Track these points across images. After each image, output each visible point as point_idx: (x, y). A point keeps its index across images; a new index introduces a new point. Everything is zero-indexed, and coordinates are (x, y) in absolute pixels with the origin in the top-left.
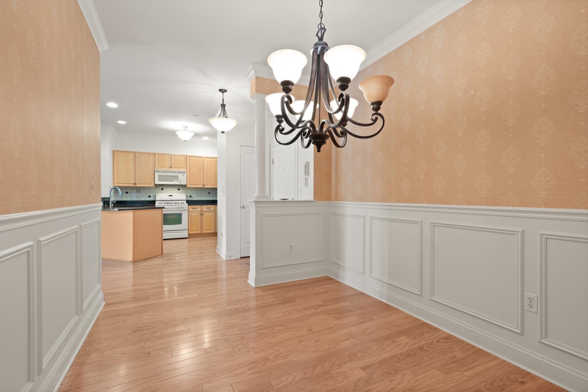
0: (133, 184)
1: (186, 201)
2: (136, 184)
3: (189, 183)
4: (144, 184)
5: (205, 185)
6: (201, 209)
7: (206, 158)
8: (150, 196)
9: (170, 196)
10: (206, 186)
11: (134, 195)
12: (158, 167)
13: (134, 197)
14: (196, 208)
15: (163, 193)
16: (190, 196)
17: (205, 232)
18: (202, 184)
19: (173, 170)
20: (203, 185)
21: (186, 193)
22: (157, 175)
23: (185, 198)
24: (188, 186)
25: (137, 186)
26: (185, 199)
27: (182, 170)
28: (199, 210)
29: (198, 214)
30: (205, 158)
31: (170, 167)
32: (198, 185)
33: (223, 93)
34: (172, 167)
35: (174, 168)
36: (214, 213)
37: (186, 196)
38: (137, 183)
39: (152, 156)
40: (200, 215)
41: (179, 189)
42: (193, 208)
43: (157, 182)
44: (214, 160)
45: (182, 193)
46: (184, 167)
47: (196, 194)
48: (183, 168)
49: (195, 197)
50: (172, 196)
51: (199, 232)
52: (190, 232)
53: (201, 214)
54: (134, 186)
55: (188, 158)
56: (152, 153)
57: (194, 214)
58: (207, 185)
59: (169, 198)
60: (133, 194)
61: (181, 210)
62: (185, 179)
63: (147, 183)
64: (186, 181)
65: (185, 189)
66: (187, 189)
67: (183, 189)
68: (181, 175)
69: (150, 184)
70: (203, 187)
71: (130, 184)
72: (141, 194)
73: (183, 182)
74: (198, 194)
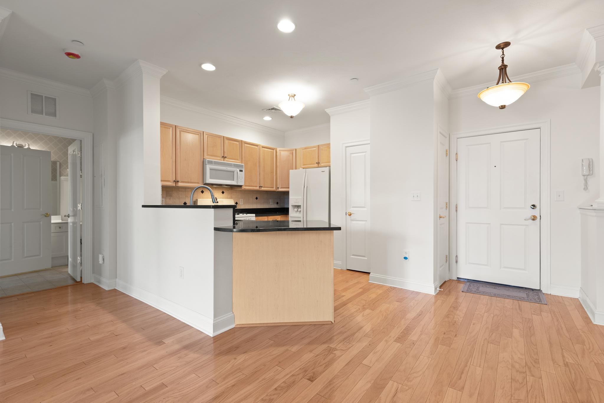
2: (178, 182)
3: (245, 183)
4: (188, 182)
7: (263, 147)
8: (185, 204)
10: (263, 189)
12: (208, 155)
15: (203, 198)
16: (236, 203)
18: (258, 186)
19: (226, 161)
20: (260, 187)
21: (232, 198)
22: (208, 167)
24: (244, 187)
27: (238, 162)
30: (261, 147)
31: (223, 157)
32: (254, 186)
33: (503, 49)
34: (225, 158)
35: (229, 159)
41: (223, 193)
43: (209, 181)
44: (271, 151)
45: (227, 198)
46: (238, 159)
47: (242, 200)
49: (242, 204)
55: (244, 145)
58: (264, 187)
62: (242, 177)
63: (193, 181)
64: (243, 180)
65: (230, 191)
66: (232, 192)
67: (228, 192)
68: (238, 170)
69: (197, 182)
70: (259, 190)
71: (169, 181)
72: (173, 199)
73: (241, 182)
74: (245, 200)
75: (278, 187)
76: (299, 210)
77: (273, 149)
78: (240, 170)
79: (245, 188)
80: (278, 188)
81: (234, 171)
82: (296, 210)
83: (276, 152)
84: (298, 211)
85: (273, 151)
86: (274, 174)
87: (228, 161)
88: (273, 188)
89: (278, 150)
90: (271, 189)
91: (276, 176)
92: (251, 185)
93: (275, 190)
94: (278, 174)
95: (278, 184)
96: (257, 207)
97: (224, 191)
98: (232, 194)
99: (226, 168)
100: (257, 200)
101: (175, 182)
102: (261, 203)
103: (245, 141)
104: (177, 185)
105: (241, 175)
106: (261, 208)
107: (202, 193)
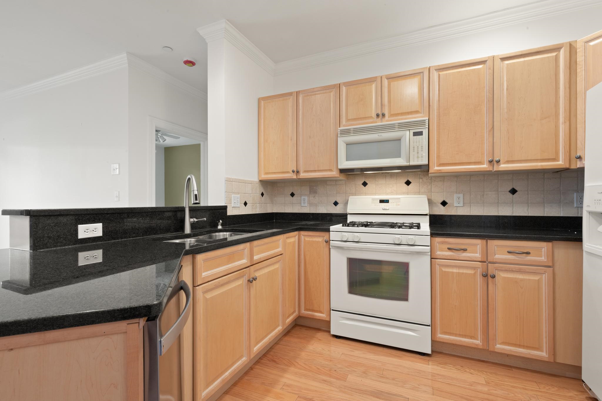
0: (293, 172)
1: (427, 217)
2: (298, 172)
3: (438, 157)
4: (315, 171)
5: (498, 162)
6: (486, 252)
7: (503, 59)
8: (336, 204)
9: (382, 201)
10: (503, 167)
11: (304, 200)
12: (348, 120)
13: (306, 205)
14: (463, 247)
15: (366, 194)
16: (444, 203)
17: (500, 347)
18: (486, 159)
19: (386, 122)
20: (491, 162)
21: (429, 192)
22: (342, 141)
23: (426, 210)
24: (434, 168)
25: (300, 178)
26: (427, 212)
27: (415, 118)
28: (478, 256)
29: (472, 272)
30: (498, 62)
31: (378, 115)
32: (469, 163)
34: (383, 115)
35: (392, 115)
37: (430, 202)
38: (301, 170)
39: (333, 93)
40: (479, 279)
41: (408, 183)
42: (449, 249)
43: (344, 164)
45: (419, 193)
46: (419, 110)
48: (417, 112)
50: (387, 201)
51: (478, 342)
52: (441, 337)
53: (485, 276)
54: (295, 177)
55: (435, 75)
56: (334, 87)
57: (455, 270)
58: (508, 162)
59: (381, 208)
60: (303, 197)
61: (404, 253)
62: (420, 147)
63: (321, 169)
64: (424, 153)
65: (427, 179)
66: (433, 181)
67: (421, 180)
68: (408, 134)
69: (329, 169)
70: (488, 170)
71: (288, 172)
72: (318, 197)
73: (418, 157)
74: (470, 195)
75: (578, 154)
77: (557, 49)
78: (414, 133)
79: (438, 170)
80: (579, 158)
81: (401, 138)
83: (572, 52)
85: (554, 54)
86: (561, 119)
87: (391, 121)
88: (555, 159)
89: (579, 46)
90: (542, 166)
91: (568, 123)
92: (457, 162)
93: (564, 167)
94: (578, 116)
95: (578, 146)
96: (513, 213)
97: (410, 180)
98: (432, 185)
99: (378, 135)
100: (514, 195)
101: (296, 172)
102: (529, 202)
103: (439, 66)
104: (298, 177)
105: (416, 142)
106: (530, 215)
107: (365, 186)
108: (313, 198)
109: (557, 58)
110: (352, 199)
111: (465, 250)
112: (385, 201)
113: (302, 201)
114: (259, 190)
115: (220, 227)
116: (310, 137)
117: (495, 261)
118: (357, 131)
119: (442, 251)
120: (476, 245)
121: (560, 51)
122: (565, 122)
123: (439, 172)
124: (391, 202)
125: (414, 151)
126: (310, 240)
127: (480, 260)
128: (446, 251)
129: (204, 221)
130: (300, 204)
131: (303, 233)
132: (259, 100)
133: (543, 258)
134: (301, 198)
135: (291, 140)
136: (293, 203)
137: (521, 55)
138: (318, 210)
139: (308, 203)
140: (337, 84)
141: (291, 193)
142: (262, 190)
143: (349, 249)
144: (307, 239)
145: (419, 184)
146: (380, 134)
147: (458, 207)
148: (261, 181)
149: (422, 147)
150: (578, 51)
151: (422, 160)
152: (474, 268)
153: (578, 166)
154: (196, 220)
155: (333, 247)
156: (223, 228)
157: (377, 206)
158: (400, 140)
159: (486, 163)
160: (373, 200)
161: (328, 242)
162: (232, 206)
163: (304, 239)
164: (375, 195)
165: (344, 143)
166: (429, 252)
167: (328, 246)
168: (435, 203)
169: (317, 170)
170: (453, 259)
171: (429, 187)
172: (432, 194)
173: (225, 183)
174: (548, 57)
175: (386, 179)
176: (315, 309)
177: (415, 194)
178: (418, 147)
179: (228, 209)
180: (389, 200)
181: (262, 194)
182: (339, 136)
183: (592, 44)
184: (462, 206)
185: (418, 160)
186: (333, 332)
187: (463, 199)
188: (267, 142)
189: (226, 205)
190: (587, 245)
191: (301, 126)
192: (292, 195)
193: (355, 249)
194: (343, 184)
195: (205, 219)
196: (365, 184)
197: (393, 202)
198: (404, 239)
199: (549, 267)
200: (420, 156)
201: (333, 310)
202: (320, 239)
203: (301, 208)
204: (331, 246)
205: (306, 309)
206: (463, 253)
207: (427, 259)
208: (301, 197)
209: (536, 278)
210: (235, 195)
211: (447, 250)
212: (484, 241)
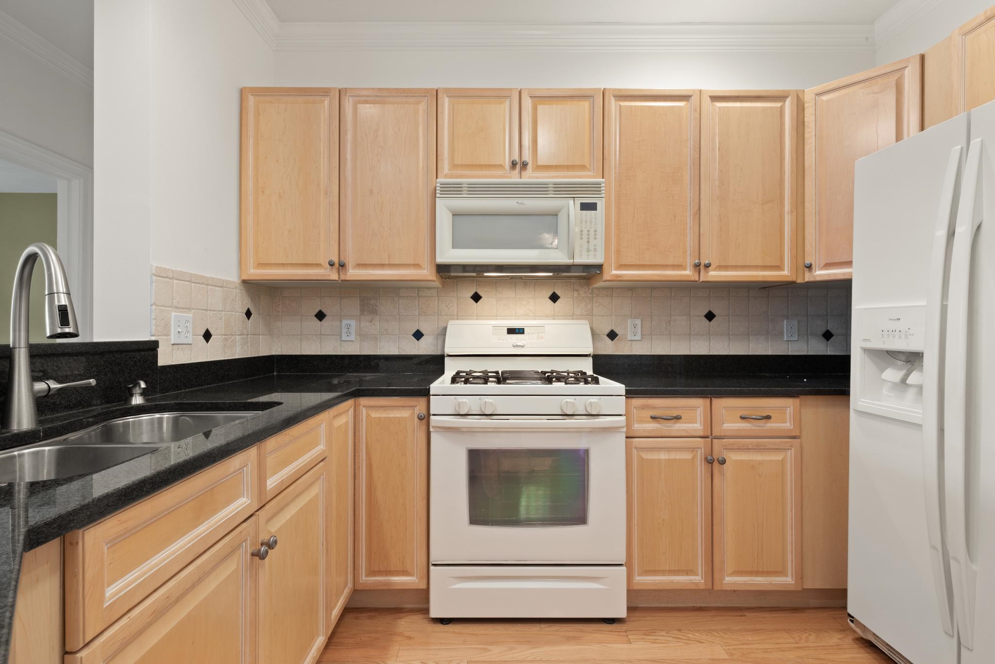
0: (332, 264)
1: (590, 360)
2: (342, 266)
3: (619, 252)
4: (382, 266)
5: (707, 266)
6: (710, 421)
7: (715, 98)
8: (418, 335)
9: (511, 331)
10: (714, 275)
11: (348, 327)
12: (454, 166)
13: (353, 337)
14: (675, 413)
15: (478, 317)
16: (612, 335)
17: (731, 581)
18: (690, 262)
19: (529, 178)
20: (697, 266)
21: (589, 316)
22: (444, 207)
23: (588, 347)
24: (612, 272)
25: (348, 279)
26: (590, 350)
27: (580, 177)
28: (697, 427)
29: (687, 456)
30: (706, 101)
31: (514, 164)
32: (665, 267)
34: (524, 165)
35: (539, 167)
36: (790, 455)
37: (594, 334)
38: (350, 261)
39: (422, 107)
40: (700, 468)
41: (554, 298)
42: (653, 418)
43: (448, 255)
44: (764, 109)
45: (573, 316)
46: (587, 163)
47: (638, 322)
48: (583, 167)
49: (638, 337)
50: (521, 331)
51: (697, 579)
52: (641, 581)
53: (710, 462)
54: (334, 276)
55: (613, 105)
56: (423, 93)
57: (663, 456)
59: (510, 343)
60: (344, 322)
61: (579, 431)
62: (592, 232)
63: (397, 262)
64: (599, 243)
65: (585, 293)
66: (594, 295)
67: (576, 294)
68: (573, 206)
69: (413, 263)
70: (692, 279)
71: (318, 265)
72: (380, 321)
73: (588, 251)
74: (652, 321)
75: (807, 262)
76: (913, 379)
77: (780, 97)
78: (582, 204)
79: (617, 276)
80: (809, 267)
81: (559, 211)
82: (892, 374)
83: (800, 107)
84: (904, 381)
85: (778, 105)
86: (787, 207)
87: (539, 177)
88: (779, 268)
89: (809, 98)
90: (763, 276)
91: (795, 213)
92: (648, 263)
93: (790, 279)
94: (807, 204)
95: (806, 249)
96: (709, 350)
97: (558, 293)
98: (594, 302)
99: (518, 203)
100: (711, 323)
101: (337, 265)
102: (731, 333)
103: (619, 90)
104: (343, 277)
105: (586, 222)
106: (732, 353)
107: (476, 302)
108: (368, 324)
109: (782, 110)
110: (453, 327)
111: (678, 418)
112: (517, 331)
113: (344, 330)
114: (242, 302)
115: (137, 400)
116: (371, 192)
117: (723, 434)
118: (475, 190)
119: (641, 421)
120: (694, 408)
121: (785, 102)
122: (792, 212)
123: (618, 279)
124: (529, 333)
125: (581, 239)
126: (383, 416)
127: (702, 434)
128: (649, 422)
129: (88, 388)
130: (339, 337)
131: (364, 401)
132: (243, 93)
133: (788, 424)
134: (341, 326)
135: (326, 193)
136: (321, 334)
137: (738, 97)
138: (380, 349)
139: (356, 335)
140: (432, 89)
141: (316, 311)
142: (248, 304)
143: (471, 431)
144: (375, 414)
145: (574, 301)
146: (520, 200)
147: (633, 342)
148: (245, 282)
149: (595, 231)
150: (806, 105)
151: (595, 255)
152: (692, 449)
153: (807, 280)
154: (54, 385)
155: (438, 430)
156: (147, 400)
157: (503, 340)
158: (557, 215)
159: (688, 268)
160: (495, 329)
161: (425, 418)
162: (172, 343)
163: (368, 415)
164: (496, 319)
165: (449, 210)
166: (623, 427)
167: (424, 428)
168: (599, 335)
169: (387, 263)
170: (660, 435)
171: (589, 306)
172: (594, 318)
173: (152, 282)
174: (771, 108)
175: (515, 289)
176: (393, 569)
177: (566, 319)
178: (588, 231)
179: (160, 350)
180: (523, 329)
181: (248, 314)
182: (438, 195)
183: (825, 98)
184: (640, 339)
185: (588, 255)
186: (434, 613)
187: (642, 327)
188: (263, 192)
189: (153, 338)
190: (861, 402)
191: (349, 165)
192: (320, 316)
193: (484, 431)
194: (432, 297)
195: (93, 382)
196: (476, 298)
197: (532, 333)
198: (579, 405)
199: (794, 437)
200: (592, 248)
201: (433, 565)
202: (405, 414)
203: (340, 345)
204: (433, 427)
205: (371, 573)
206: (675, 423)
207: (620, 440)
208: (341, 321)
209: (777, 457)
210: (180, 312)
211: (650, 419)
212: (708, 401)
